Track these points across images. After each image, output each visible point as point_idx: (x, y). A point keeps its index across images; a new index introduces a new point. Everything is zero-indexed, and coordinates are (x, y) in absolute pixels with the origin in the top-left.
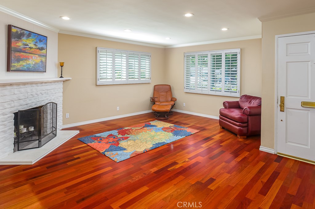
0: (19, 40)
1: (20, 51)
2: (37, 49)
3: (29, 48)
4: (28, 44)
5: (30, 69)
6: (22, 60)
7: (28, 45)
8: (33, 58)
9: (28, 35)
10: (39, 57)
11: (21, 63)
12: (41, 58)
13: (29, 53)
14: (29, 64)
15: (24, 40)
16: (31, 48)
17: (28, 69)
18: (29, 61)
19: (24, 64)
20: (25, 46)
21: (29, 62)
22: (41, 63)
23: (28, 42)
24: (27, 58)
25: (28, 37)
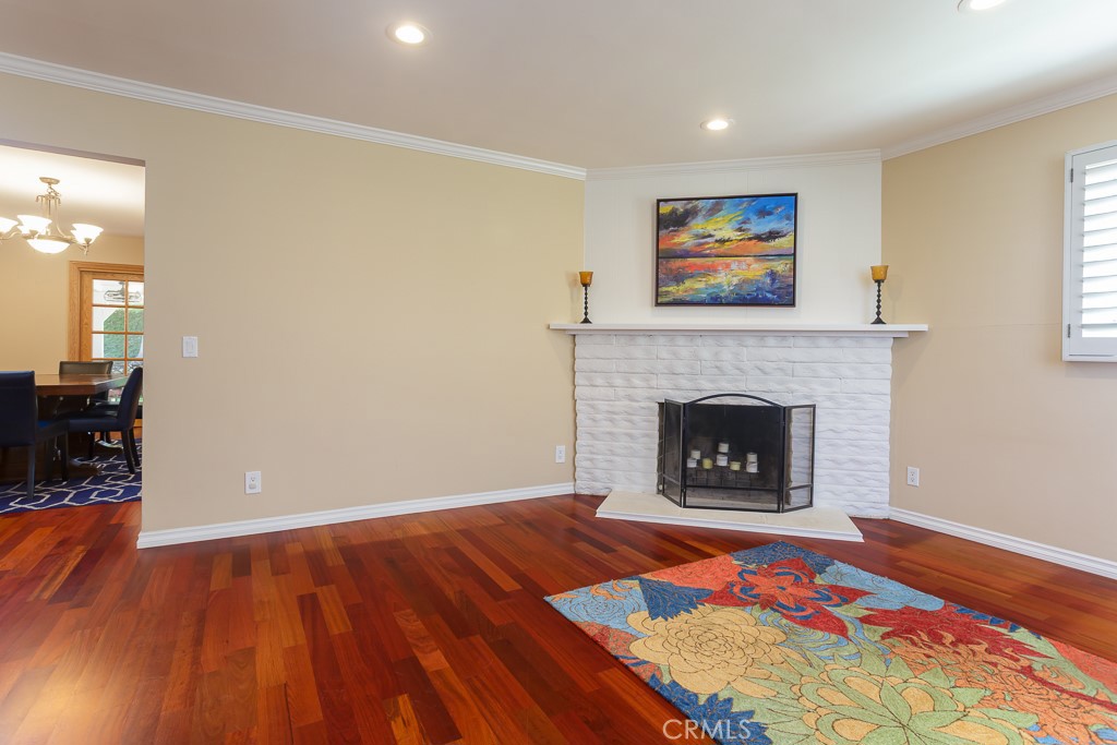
0: (681, 228)
1: (686, 255)
2: (750, 239)
3: (717, 241)
4: (713, 233)
5: (721, 297)
6: (692, 277)
7: (710, 236)
8: (734, 266)
9: (709, 210)
10: (756, 261)
11: (688, 283)
12: (769, 264)
13: (716, 256)
14: (719, 286)
15: (698, 225)
16: (722, 241)
17: (712, 298)
18: (715, 278)
19: (700, 285)
20: (703, 241)
21: (719, 280)
22: (768, 280)
23: (710, 228)
24: (711, 270)
25: (711, 215)
